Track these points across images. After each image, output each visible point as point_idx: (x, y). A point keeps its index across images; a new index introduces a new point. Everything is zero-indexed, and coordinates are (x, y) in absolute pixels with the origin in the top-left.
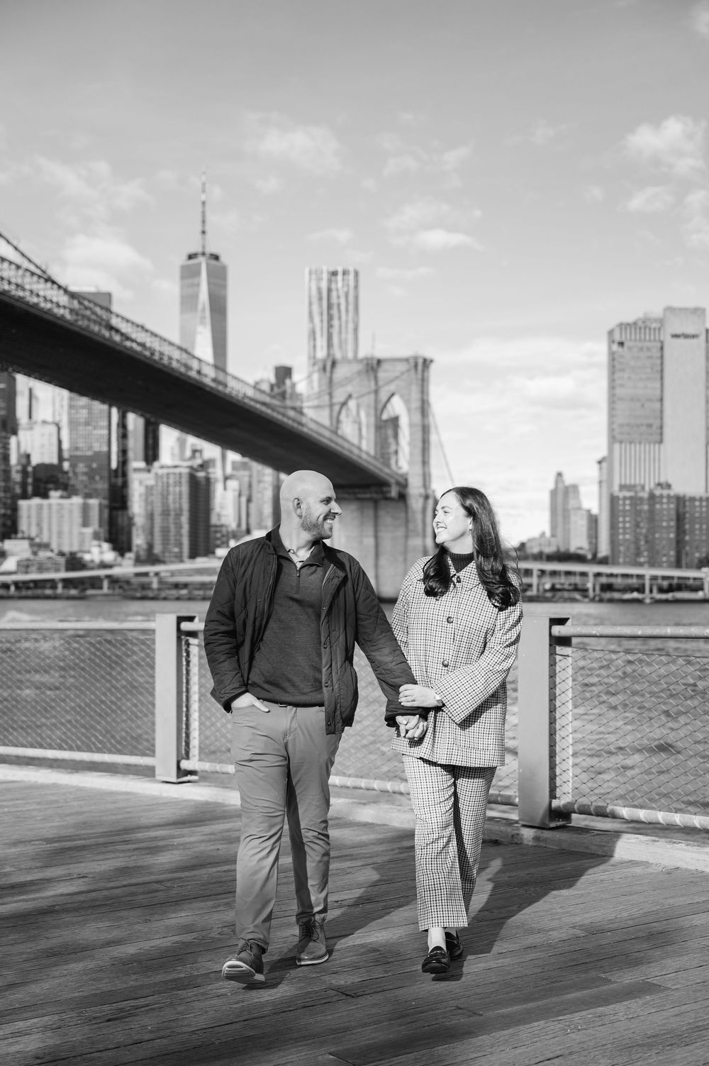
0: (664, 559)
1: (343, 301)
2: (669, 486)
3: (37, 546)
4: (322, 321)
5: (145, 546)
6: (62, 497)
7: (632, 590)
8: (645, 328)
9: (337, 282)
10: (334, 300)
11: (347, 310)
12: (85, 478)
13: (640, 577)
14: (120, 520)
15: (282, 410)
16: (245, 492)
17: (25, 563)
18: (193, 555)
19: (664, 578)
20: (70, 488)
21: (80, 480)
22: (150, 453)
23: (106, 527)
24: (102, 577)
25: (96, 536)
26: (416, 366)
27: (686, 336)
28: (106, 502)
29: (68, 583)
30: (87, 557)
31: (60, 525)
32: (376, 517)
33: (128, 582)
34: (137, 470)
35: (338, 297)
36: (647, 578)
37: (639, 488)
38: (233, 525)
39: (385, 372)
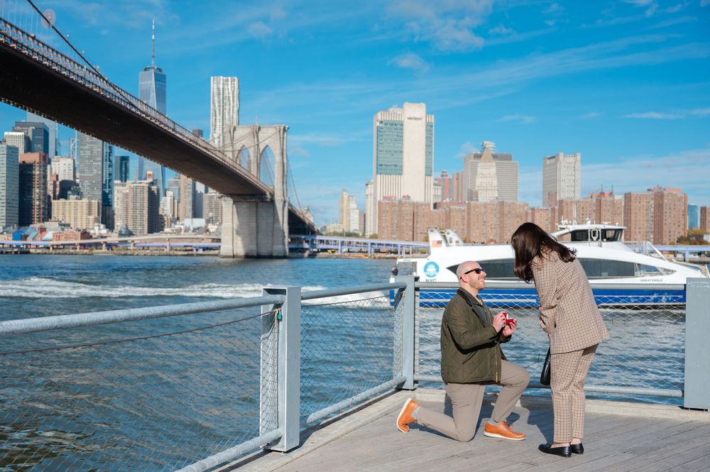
0: (406, 236)
1: (231, 95)
2: (409, 197)
3: (64, 225)
4: (220, 106)
5: (124, 227)
6: (76, 199)
7: (391, 253)
9: (228, 84)
11: (233, 101)
12: (89, 188)
13: (394, 245)
14: (107, 212)
15: (214, 152)
16: (177, 198)
17: (58, 235)
18: (151, 231)
20: (80, 194)
21: (84, 189)
23: (101, 216)
24: (102, 243)
25: (96, 220)
26: (280, 131)
27: (415, 119)
28: (101, 201)
29: (83, 246)
30: (92, 232)
31: (76, 214)
32: (257, 211)
33: (116, 245)
34: (117, 185)
35: (229, 93)
36: (399, 246)
37: (393, 198)
38: (170, 216)
39: (264, 133)
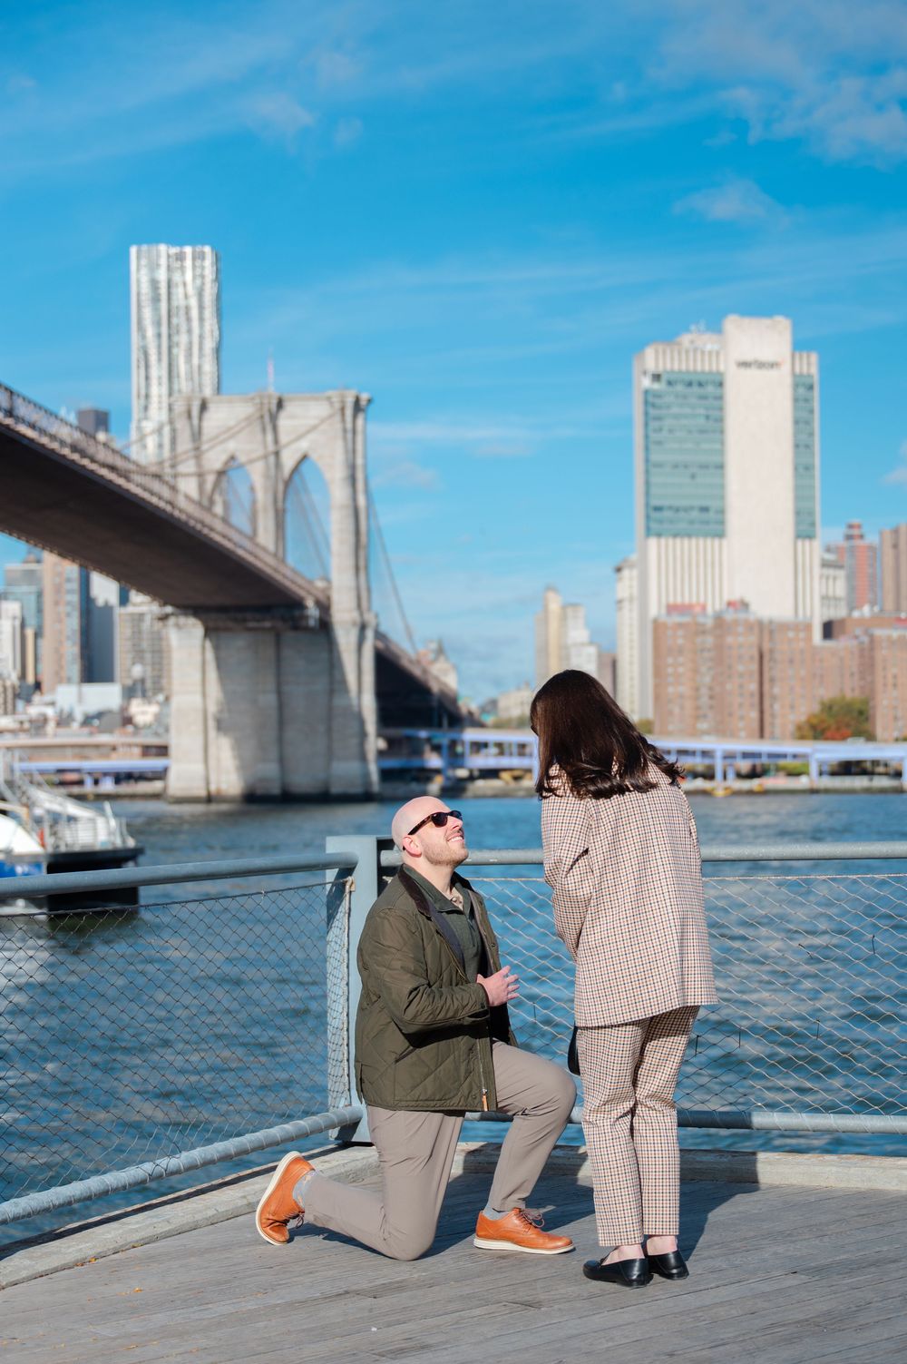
0: (741, 724)
1: (193, 302)
2: (744, 605)
4: (159, 336)
7: (694, 775)
8: (695, 350)
9: (182, 269)
10: (179, 301)
11: (201, 319)
13: (705, 754)
16: (31, 621)
19: (746, 755)
26: (343, 409)
27: (761, 365)
32: (278, 660)
35: (186, 296)
36: (719, 755)
37: (698, 610)
38: (13, 677)
39: (293, 417)
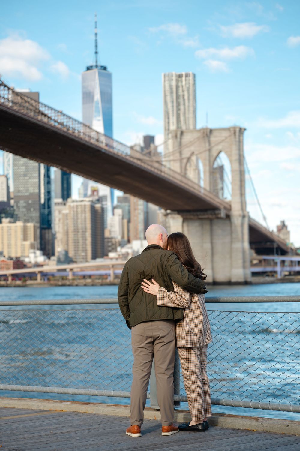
1: (186, 93)
4: (173, 106)
5: (63, 252)
6: (10, 222)
9: (182, 82)
10: (181, 93)
11: (189, 99)
12: (24, 210)
14: (47, 236)
15: (150, 163)
16: (126, 216)
18: (94, 257)
20: (15, 216)
21: (20, 211)
22: (65, 193)
23: (39, 241)
24: (37, 272)
25: (32, 246)
26: (235, 133)
28: (38, 225)
29: (15, 277)
30: (27, 260)
31: (9, 239)
32: (212, 230)
33: (53, 275)
34: (57, 204)
38: (119, 238)
39: (215, 137)
